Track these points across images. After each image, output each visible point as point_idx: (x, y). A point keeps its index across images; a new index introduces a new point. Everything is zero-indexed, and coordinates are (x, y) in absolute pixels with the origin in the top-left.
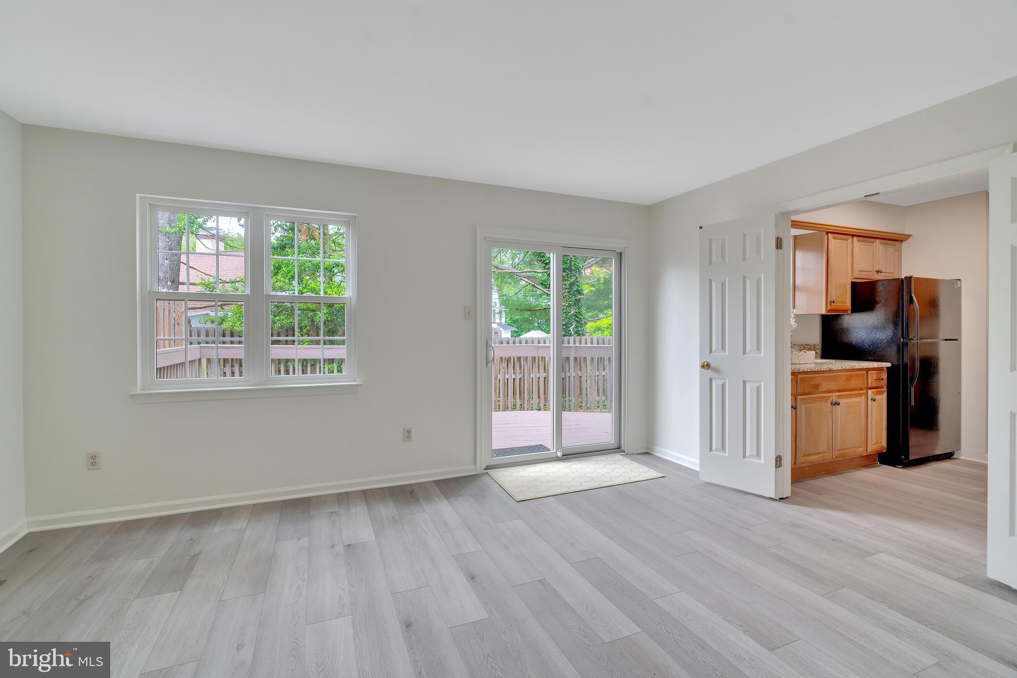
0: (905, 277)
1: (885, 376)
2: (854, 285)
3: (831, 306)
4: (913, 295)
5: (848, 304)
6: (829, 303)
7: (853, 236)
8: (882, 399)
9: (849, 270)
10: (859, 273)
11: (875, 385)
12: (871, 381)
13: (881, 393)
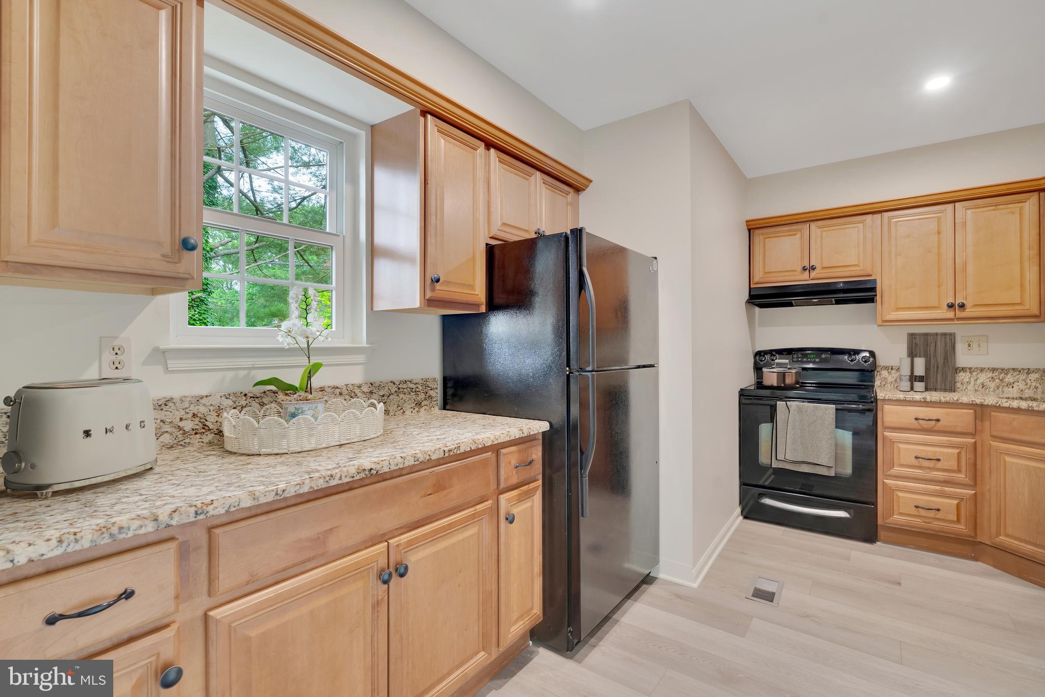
0: (572, 231)
1: (537, 453)
2: (490, 249)
3: (433, 290)
4: (585, 269)
5: (479, 292)
6: (428, 282)
7: (489, 145)
8: (532, 507)
9: (482, 217)
10: (501, 228)
11: (514, 480)
12: (508, 473)
13: (529, 495)
